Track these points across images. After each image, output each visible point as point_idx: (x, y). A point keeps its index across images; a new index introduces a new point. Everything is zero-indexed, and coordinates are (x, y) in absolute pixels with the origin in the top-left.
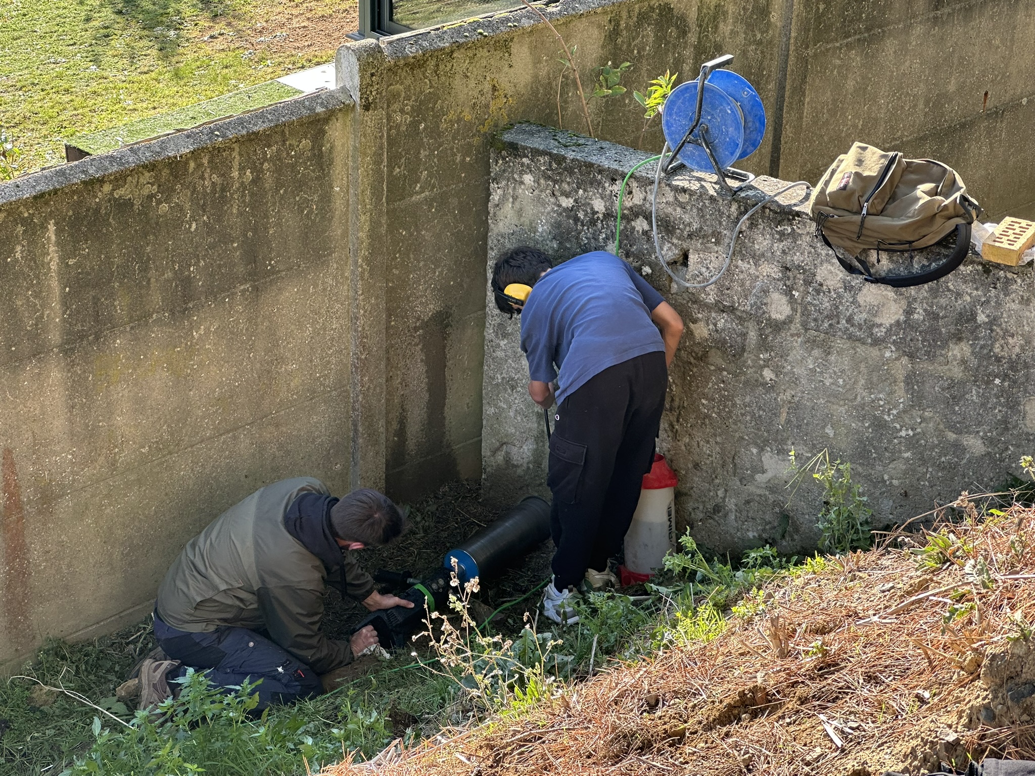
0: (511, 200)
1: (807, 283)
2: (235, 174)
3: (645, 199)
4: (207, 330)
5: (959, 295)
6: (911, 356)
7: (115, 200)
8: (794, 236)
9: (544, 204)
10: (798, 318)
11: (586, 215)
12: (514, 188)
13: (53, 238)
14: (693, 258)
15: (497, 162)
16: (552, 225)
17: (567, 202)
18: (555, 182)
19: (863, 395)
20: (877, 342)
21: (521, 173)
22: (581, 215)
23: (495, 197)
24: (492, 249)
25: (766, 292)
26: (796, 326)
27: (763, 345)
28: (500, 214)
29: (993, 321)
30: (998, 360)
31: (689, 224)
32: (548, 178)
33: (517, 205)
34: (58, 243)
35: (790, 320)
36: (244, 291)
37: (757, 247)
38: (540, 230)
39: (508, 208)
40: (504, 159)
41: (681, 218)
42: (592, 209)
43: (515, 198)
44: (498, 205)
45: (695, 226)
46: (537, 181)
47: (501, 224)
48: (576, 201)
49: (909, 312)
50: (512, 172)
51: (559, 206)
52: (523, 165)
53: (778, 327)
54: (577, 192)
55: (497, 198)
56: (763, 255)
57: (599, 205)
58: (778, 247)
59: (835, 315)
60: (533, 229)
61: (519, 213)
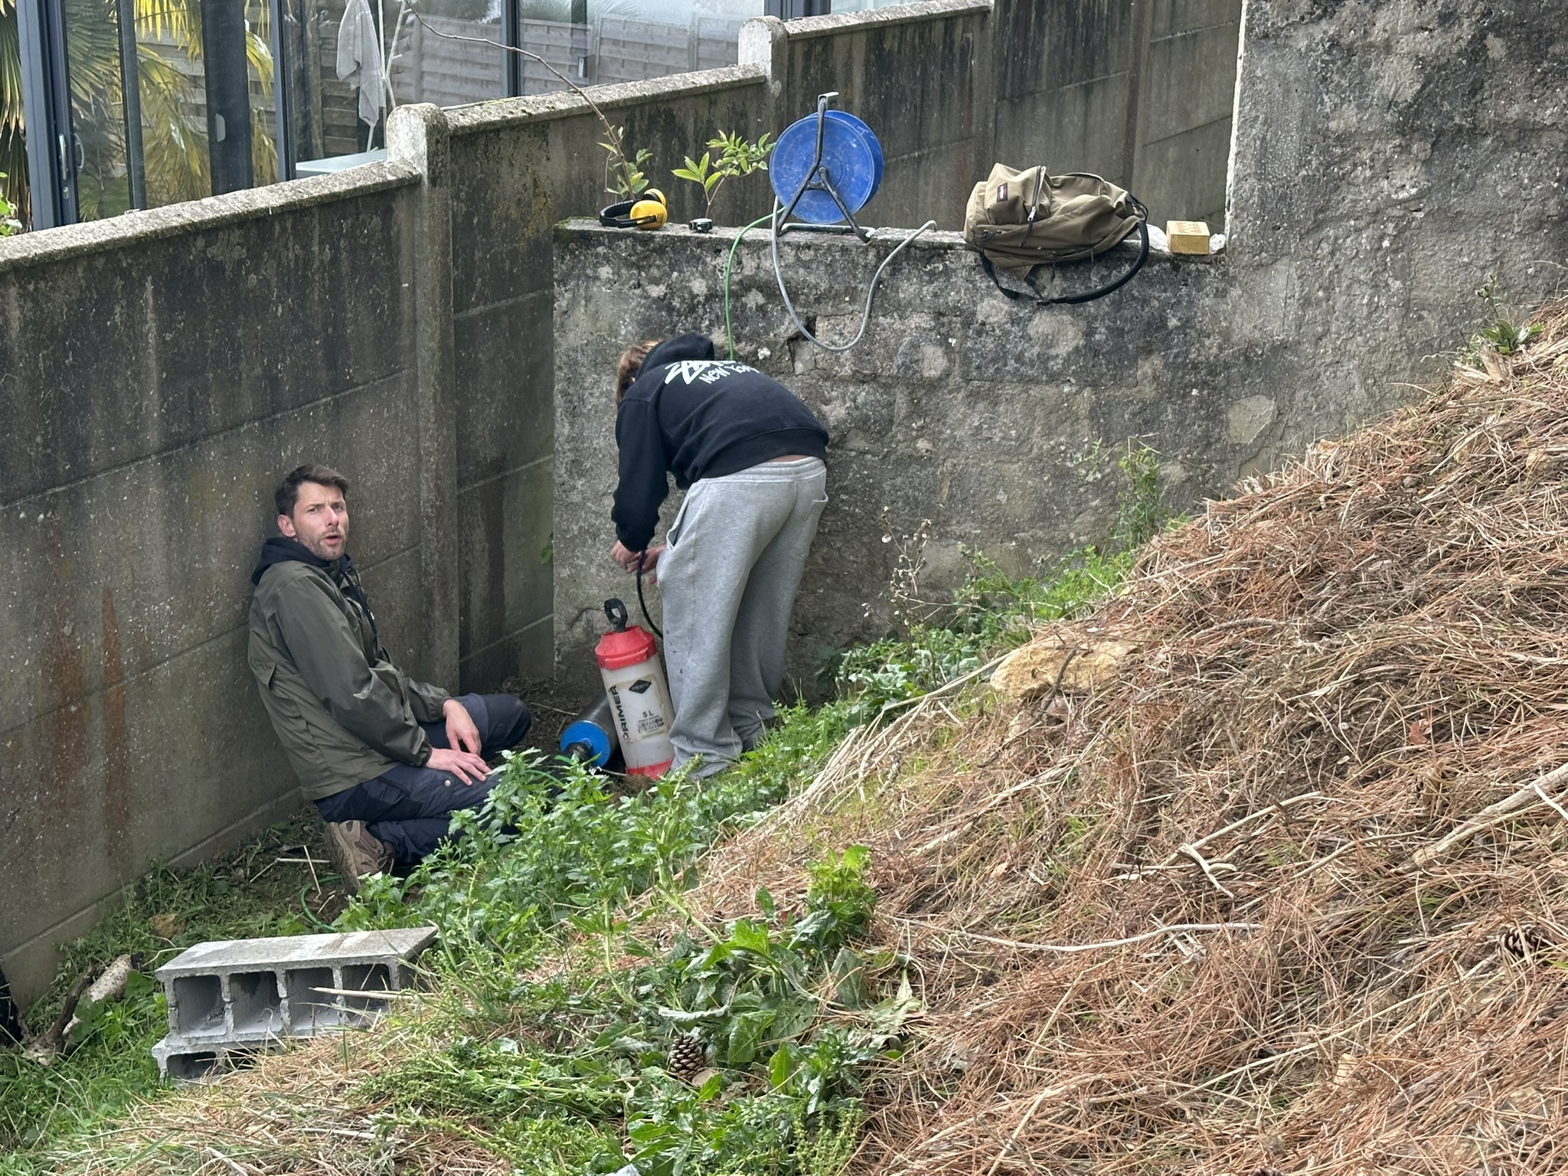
0: (583, 302)
1: (966, 325)
2: (316, 248)
3: (758, 268)
4: (294, 450)
5: (1145, 301)
6: (1094, 385)
7: (209, 261)
8: (947, 272)
9: (626, 300)
10: (957, 370)
11: (683, 301)
12: (587, 287)
13: (151, 301)
14: (821, 325)
15: (563, 258)
16: (639, 324)
17: (656, 291)
18: (640, 268)
19: (1040, 443)
20: (1054, 378)
21: (596, 266)
22: (676, 303)
23: (562, 304)
24: (560, 368)
25: (915, 346)
26: (956, 379)
27: (916, 410)
28: (570, 323)
29: (1186, 324)
30: (1195, 367)
31: (816, 287)
32: (630, 265)
33: (592, 307)
34: (156, 310)
35: (947, 374)
36: (326, 404)
37: (902, 296)
38: (623, 332)
39: (580, 312)
40: (572, 253)
41: (805, 281)
42: (691, 292)
43: (588, 300)
44: (565, 313)
45: (823, 286)
46: (617, 273)
47: (571, 335)
48: (669, 286)
49: (1089, 333)
50: (584, 268)
51: (647, 297)
52: (597, 255)
53: (933, 386)
54: (670, 276)
55: (564, 304)
56: (910, 304)
57: (699, 286)
58: (927, 290)
59: (1000, 357)
60: (614, 332)
61: (595, 317)
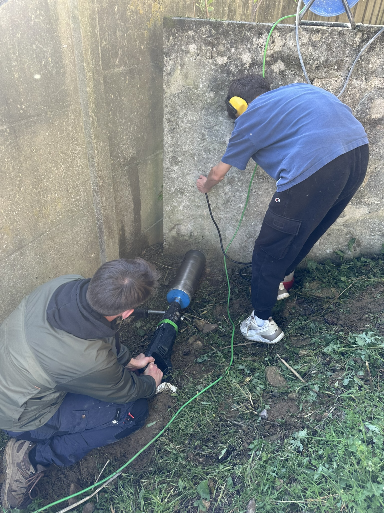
0: (179, 67)
3: (284, 46)
9: (204, 66)
11: (236, 68)
12: (182, 58)
15: (169, 39)
16: (210, 81)
17: (222, 61)
18: (213, 46)
21: (187, 44)
22: (232, 69)
23: (168, 68)
24: (166, 106)
25: (371, 99)
28: (172, 80)
31: (318, 59)
32: (208, 43)
33: (184, 70)
37: (371, 66)
38: (201, 86)
39: (177, 74)
40: (174, 35)
41: (311, 55)
42: (241, 62)
43: (182, 65)
44: (170, 73)
45: (323, 59)
46: (199, 49)
47: (172, 88)
48: (229, 58)
50: (180, 45)
51: (216, 65)
52: (188, 37)
53: (375, 123)
54: (230, 51)
55: (169, 68)
56: (375, 72)
57: (247, 58)
60: (196, 86)
61: (186, 77)
